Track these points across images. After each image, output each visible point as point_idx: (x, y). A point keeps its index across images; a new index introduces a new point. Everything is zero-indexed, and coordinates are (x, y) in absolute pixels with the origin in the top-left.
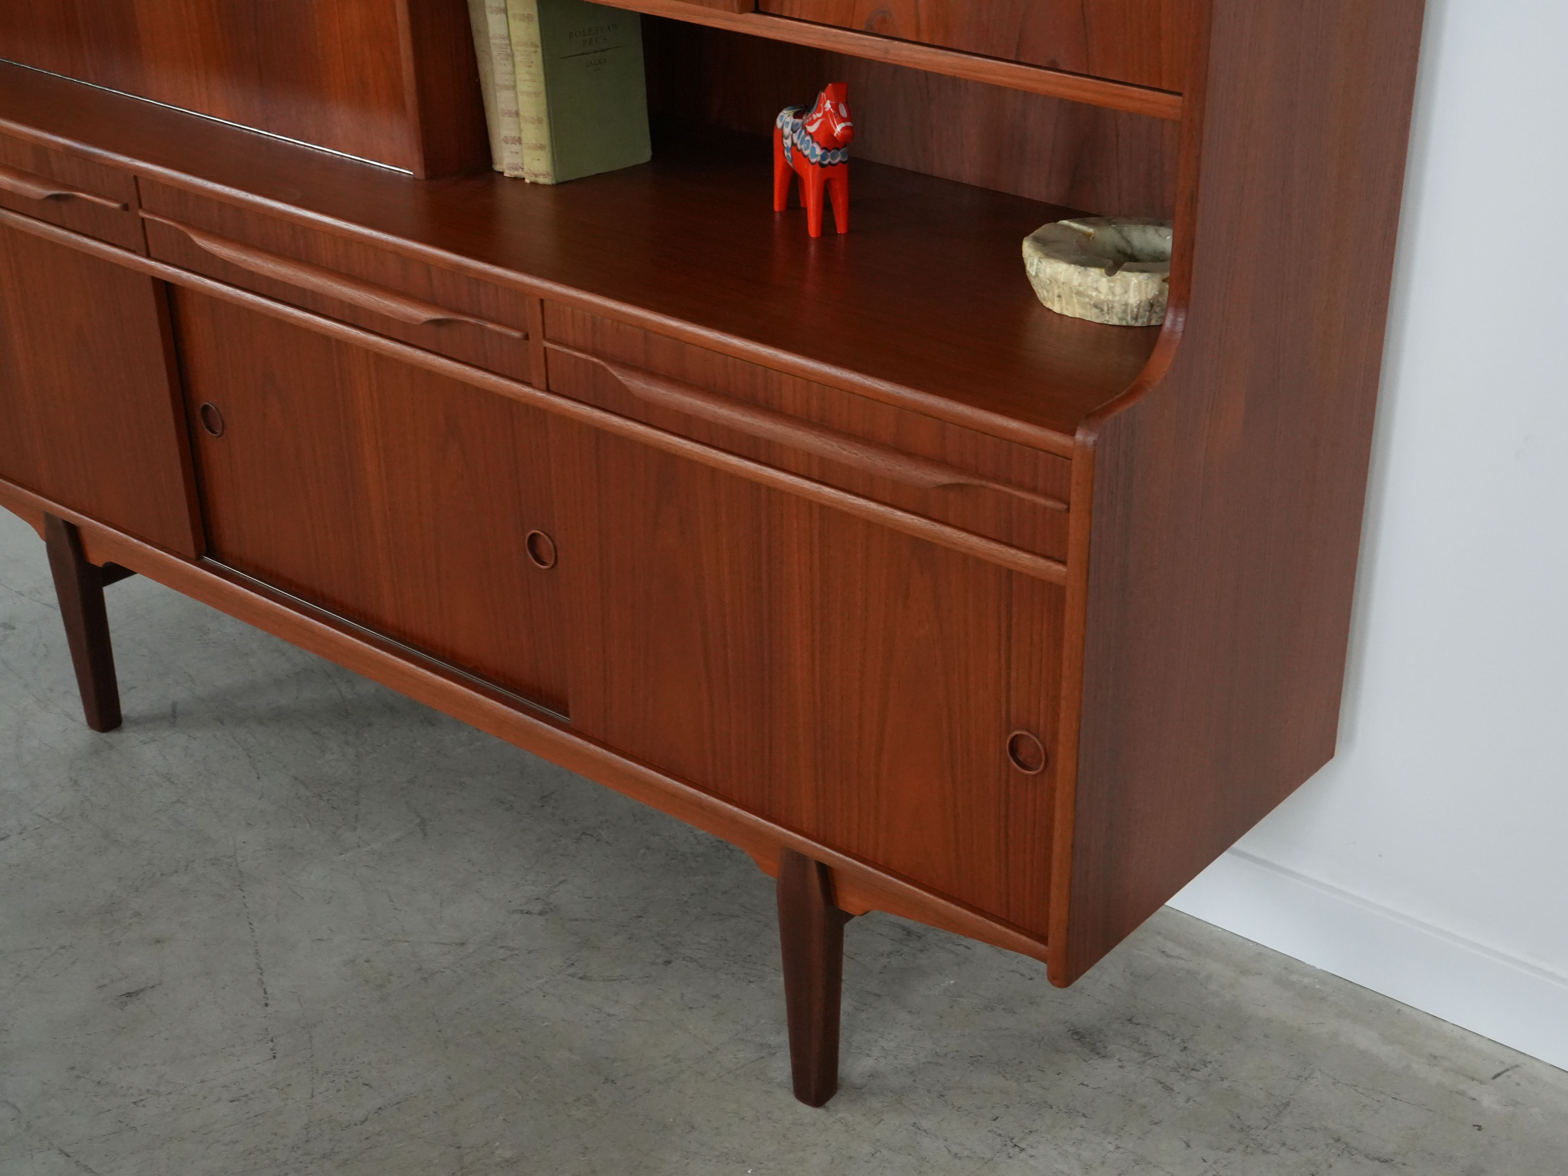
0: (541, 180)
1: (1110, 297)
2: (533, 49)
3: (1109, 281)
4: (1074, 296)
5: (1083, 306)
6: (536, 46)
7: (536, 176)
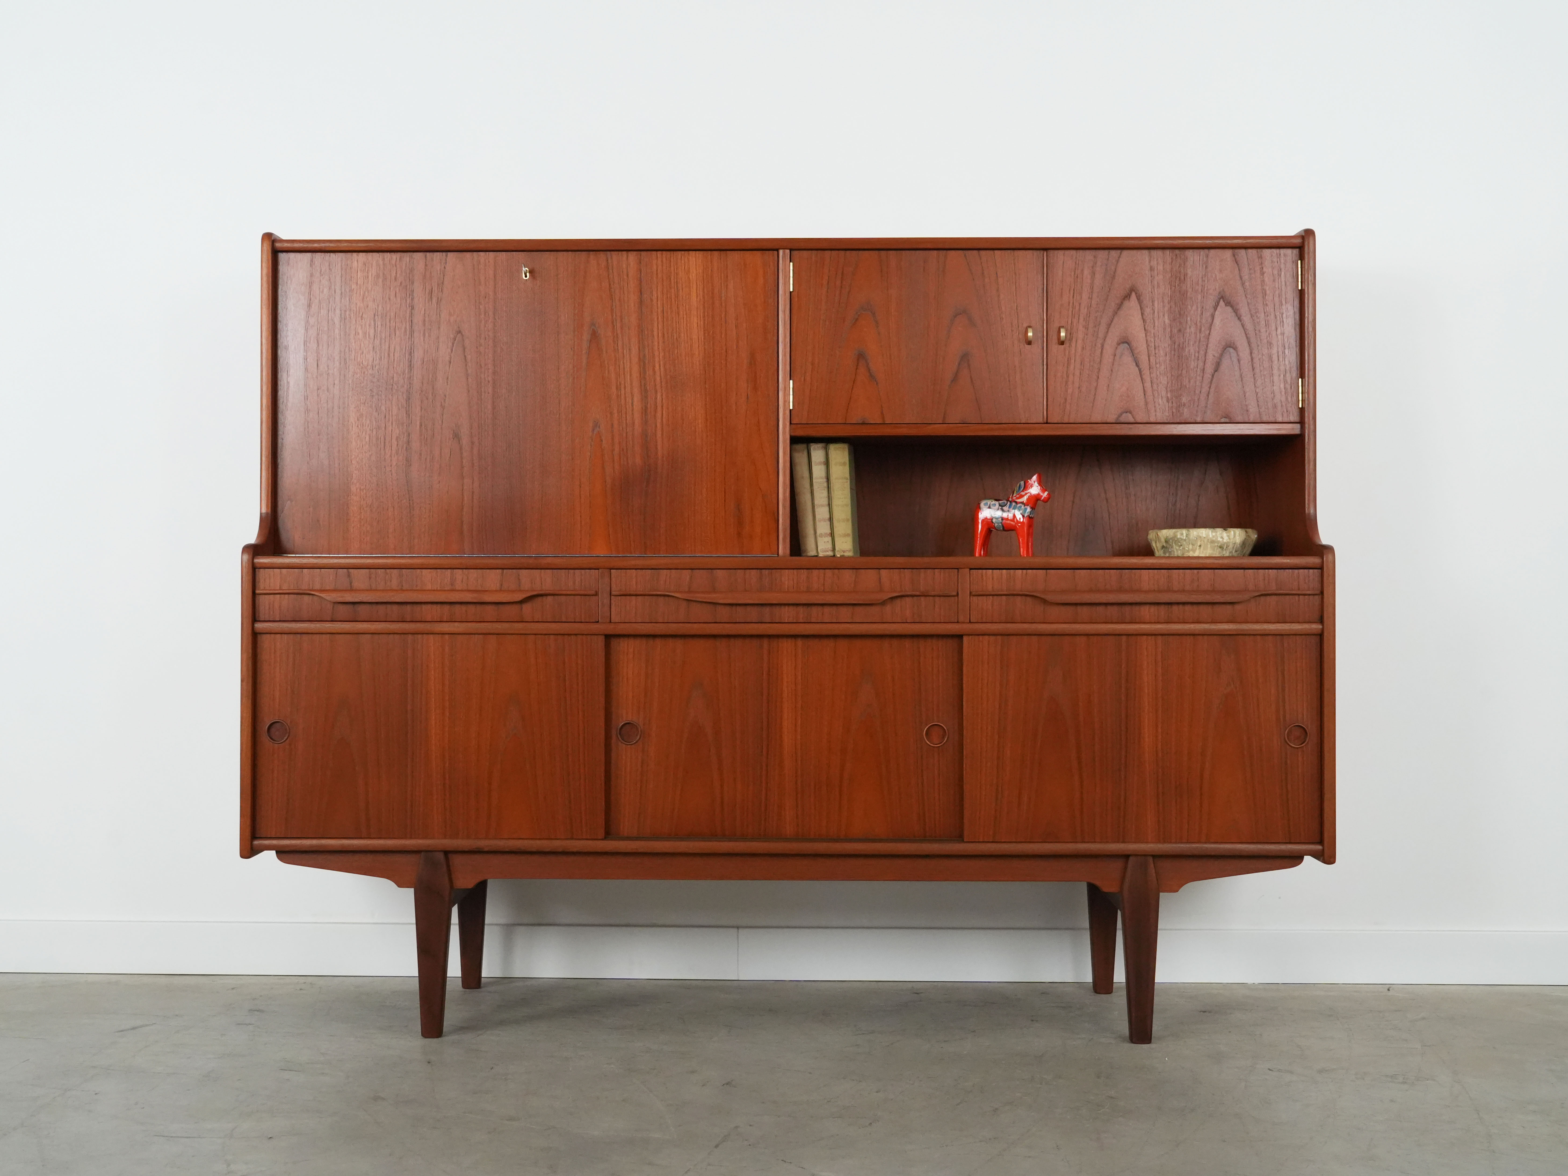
0: (847, 554)
1: (1228, 541)
2: (845, 481)
3: (1226, 533)
4: (1209, 544)
5: (1213, 548)
6: (847, 479)
7: (844, 552)
